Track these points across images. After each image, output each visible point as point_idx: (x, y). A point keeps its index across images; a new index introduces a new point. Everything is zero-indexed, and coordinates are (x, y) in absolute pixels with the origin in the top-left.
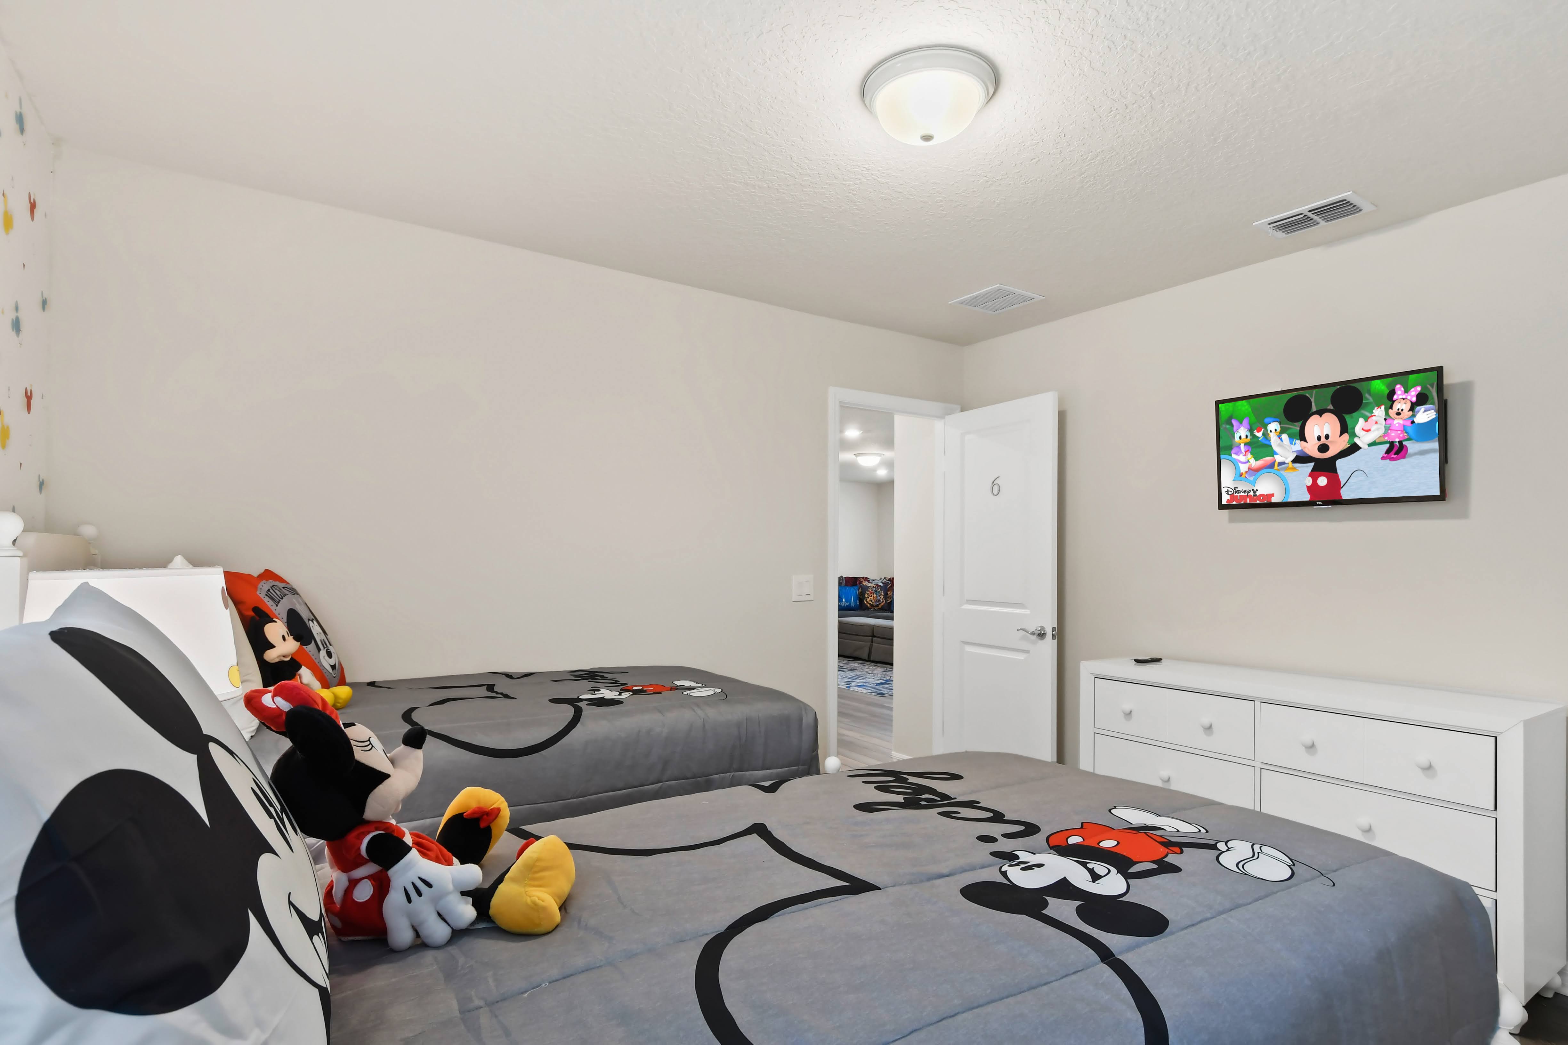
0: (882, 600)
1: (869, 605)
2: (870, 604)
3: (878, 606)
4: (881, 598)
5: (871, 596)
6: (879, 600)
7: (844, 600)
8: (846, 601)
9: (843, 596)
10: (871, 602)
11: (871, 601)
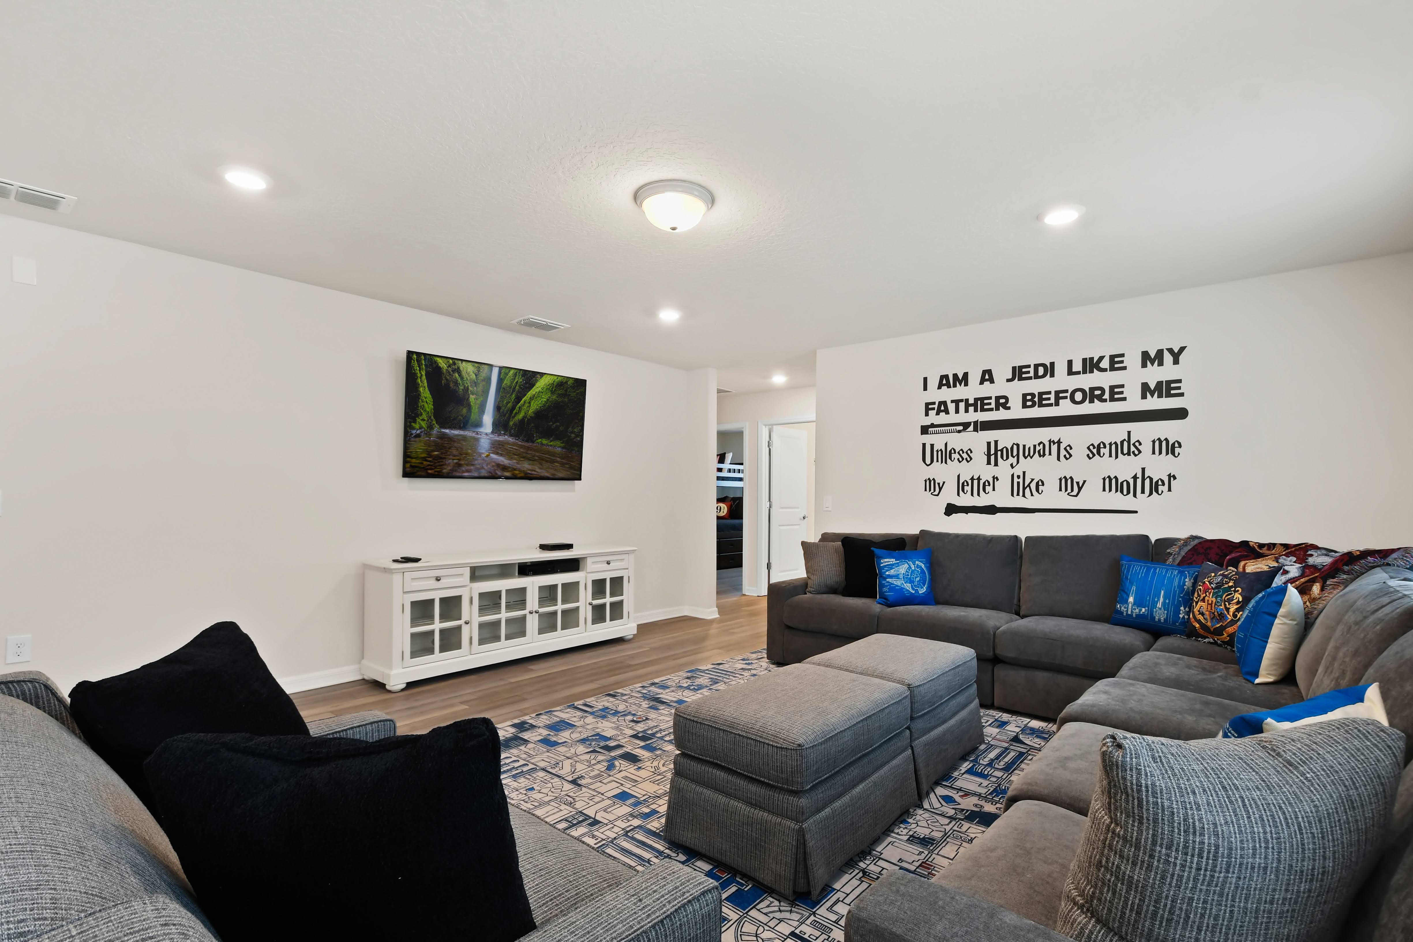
0: (1230, 617)
1: (1197, 625)
2: (1199, 622)
3: (1219, 632)
4: (1228, 609)
5: (1203, 600)
6: (1222, 616)
7: (1131, 599)
8: (1138, 603)
9: (1134, 588)
10: (1200, 617)
11: (1203, 614)
